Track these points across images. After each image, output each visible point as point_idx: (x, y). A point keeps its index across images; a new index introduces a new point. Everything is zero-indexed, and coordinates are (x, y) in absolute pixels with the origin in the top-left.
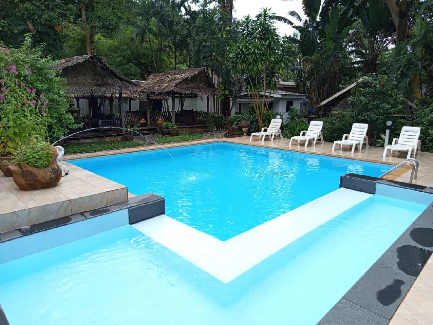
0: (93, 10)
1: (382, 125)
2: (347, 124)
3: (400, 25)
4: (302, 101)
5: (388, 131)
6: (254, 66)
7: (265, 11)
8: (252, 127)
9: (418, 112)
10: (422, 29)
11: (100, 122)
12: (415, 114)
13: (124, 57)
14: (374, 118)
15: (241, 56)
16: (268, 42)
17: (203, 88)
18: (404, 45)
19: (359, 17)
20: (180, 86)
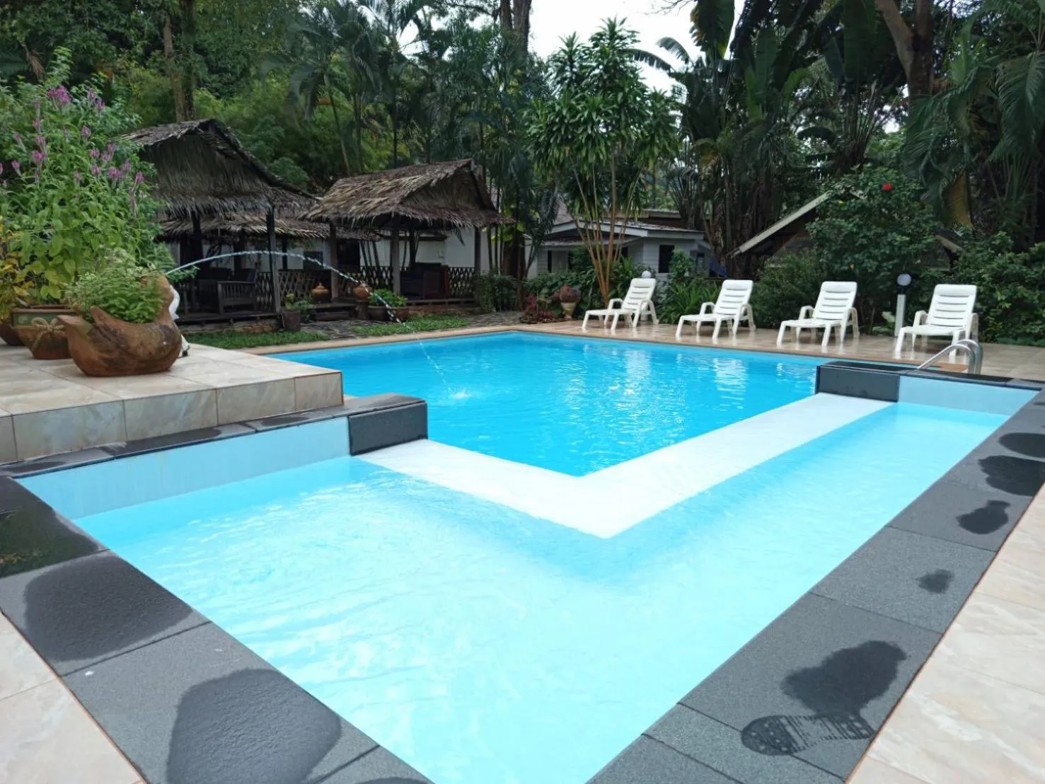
0: (191, 28)
1: (889, 283)
2: (809, 285)
3: (916, 67)
4: (695, 247)
5: (901, 299)
6: (590, 152)
7: (612, 26)
8: (585, 300)
9: (969, 255)
10: (968, 69)
11: (220, 287)
12: (961, 259)
13: (268, 141)
14: (871, 268)
15: (559, 130)
16: (620, 95)
17: (467, 209)
18: (930, 105)
19: (821, 52)
20: (413, 204)
